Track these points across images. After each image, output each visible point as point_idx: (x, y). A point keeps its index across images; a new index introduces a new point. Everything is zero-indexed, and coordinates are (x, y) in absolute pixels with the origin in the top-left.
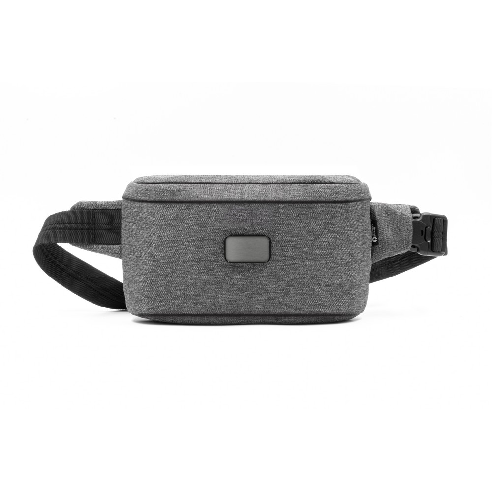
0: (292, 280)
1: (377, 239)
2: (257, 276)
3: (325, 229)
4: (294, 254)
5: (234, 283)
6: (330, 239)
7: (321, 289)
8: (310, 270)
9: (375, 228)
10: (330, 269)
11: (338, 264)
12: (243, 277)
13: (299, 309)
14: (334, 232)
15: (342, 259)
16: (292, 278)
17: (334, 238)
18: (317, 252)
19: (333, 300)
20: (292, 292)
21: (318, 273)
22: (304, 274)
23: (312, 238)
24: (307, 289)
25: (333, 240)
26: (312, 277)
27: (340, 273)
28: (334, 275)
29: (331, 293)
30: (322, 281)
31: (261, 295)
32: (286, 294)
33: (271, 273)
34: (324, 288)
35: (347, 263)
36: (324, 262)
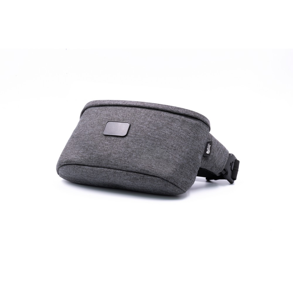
0: (136, 149)
1: (210, 153)
2: (117, 143)
3: (165, 126)
4: (142, 134)
5: (103, 146)
6: (167, 132)
7: (153, 159)
8: (149, 146)
9: (210, 146)
10: (162, 148)
11: (168, 148)
12: (109, 143)
13: (135, 166)
14: (171, 129)
15: (172, 146)
16: (136, 147)
17: (170, 132)
18: (156, 137)
19: (159, 167)
20: (134, 155)
21: (153, 149)
22: (144, 147)
23: (155, 128)
24: (144, 156)
25: (169, 133)
26: (149, 150)
27: (169, 153)
28: (164, 153)
29: (159, 163)
30: (155, 154)
31: (116, 154)
32: (130, 156)
33: (125, 143)
34: (155, 158)
35: (175, 150)
36: (159, 143)
